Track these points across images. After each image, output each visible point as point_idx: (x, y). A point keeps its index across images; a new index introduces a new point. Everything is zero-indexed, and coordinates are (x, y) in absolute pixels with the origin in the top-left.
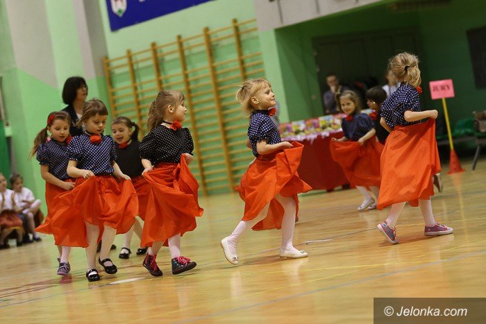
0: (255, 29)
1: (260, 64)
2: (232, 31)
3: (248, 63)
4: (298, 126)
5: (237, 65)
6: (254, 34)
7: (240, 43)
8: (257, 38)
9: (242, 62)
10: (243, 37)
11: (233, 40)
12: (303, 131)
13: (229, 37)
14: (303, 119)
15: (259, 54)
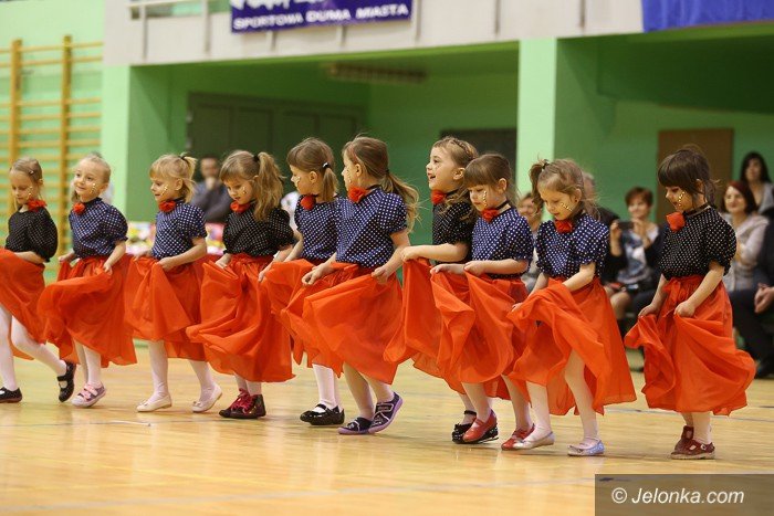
0: (99, 59)
1: (97, 117)
2: (59, 55)
3: (76, 111)
4: (139, 230)
5: (57, 111)
6: (95, 66)
7: (68, 78)
8: (98, 74)
9: (67, 109)
10: (78, 68)
11: (59, 69)
12: (144, 241)
13: (54, 62)
14: (146, 220)
15: (99, 101)
